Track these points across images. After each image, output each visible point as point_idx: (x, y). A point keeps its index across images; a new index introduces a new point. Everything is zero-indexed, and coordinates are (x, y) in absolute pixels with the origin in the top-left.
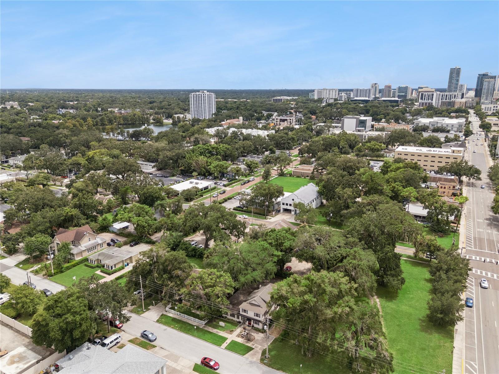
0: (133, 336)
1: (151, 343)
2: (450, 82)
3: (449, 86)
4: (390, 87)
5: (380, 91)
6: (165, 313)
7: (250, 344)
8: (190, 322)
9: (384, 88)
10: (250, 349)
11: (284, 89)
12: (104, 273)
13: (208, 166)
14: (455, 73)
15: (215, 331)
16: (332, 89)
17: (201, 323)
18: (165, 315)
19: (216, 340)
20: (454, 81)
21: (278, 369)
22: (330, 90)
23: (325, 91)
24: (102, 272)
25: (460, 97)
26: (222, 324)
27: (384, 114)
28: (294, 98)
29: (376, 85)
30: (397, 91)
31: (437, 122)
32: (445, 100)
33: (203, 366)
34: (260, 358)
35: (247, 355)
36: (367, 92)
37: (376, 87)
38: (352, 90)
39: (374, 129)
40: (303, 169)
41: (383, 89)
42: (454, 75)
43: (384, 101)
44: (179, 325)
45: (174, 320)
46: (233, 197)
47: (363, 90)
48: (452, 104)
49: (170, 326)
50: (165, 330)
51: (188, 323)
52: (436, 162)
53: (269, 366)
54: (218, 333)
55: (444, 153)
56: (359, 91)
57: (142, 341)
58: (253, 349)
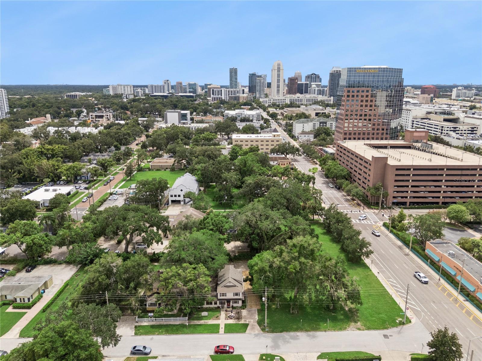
0: (123, 357)
1: (148, 356)
2: (231, 80)
3: (231, 84)
4: (181, 83)
5: (173, 87)
6: (137, 324)
7: (242, 322)
8: (171, 323)
9: (175, 84)
10: (246, 326)
11: (65, 84)
12: (20, 308)
13: (57, 169)
14: (233, 73)
15: (202, 322)
16: (127, 85)
17: (184, 320)
18: (139, 326)
19: (210, 329)
20: (234, 79)
21: (281, 332)
22: (124, 86)
23: (120, 87)
24: (14, 308)
25: (242, 92)
26: (204, 314)
27: (192, 108)
28: (88, 94)
29: (168, 82)
30: (187, 87)
31: (242, 114)
32: (231, 95)
33: (219, 355)
34: (260, 329)
35: (248, 331)
36: (161, 88)
37: (168, 83)
38: (147, 86)
39: (195, 122)
40: (159, 162)
41: (175, 86)
42: (233, 74)
43: (181, 96)
44: (163, 330)
45: (152, 327)
46: (107, 198)
47: (158, 86)
48: (237, 98)
49: (154, 334)
50: (152, 339)
51: (170, 325)
52: (265, 145)
53: (273, 332)
54: (207, 322)
55: (268, 138)
56: (154, 87)
57: (138, 358)
58: (248, 324)
